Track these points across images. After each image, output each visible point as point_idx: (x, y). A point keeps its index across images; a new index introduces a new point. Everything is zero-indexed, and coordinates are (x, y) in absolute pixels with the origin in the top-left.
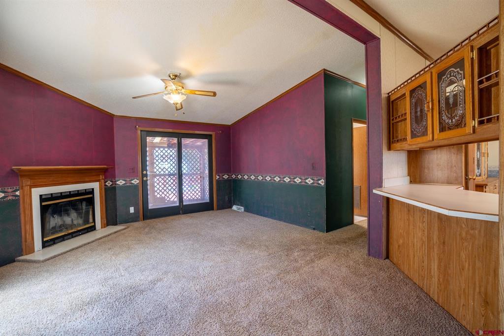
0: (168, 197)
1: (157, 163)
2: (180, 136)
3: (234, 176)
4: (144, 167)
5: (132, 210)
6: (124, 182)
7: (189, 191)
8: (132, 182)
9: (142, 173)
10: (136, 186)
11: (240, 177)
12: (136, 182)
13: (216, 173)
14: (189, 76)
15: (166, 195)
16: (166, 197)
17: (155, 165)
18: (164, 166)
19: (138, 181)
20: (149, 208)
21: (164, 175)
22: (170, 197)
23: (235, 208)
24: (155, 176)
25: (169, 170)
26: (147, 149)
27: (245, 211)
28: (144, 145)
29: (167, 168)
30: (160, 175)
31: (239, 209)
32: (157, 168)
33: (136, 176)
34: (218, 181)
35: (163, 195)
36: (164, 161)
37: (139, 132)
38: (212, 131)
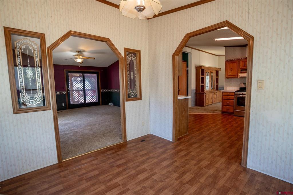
0: (80, 101)
1: (74, 85)
2: (83, 73)
3: (109, 90)
4: (68, 87)
5: (63, 105)
6: (59, 93)
7: (91, 99)
8: (63, 93)
9: (67, 89)
10: (65, 95)
11: (111, 90)
12: (64, 93)
13: (101, 89)
14: (84, 51)
15: (79, 100)
16: (79, 101)
17: (73, 86)
18: (78, 86)
19: (66, 93)
20: (71, 104)
21: (78, 90)
22: (81, 101)
23: (110, 104)
24: (73, 91)
25: (80, 88)
26: (69, 78)
27: (114, 105)
28: (67, 76)
29: (79, 87)
30: (76, 90)
31: (111, 105)
32: (74, 87)
33: (65, 90)
34: (102, 92)
35: (78, 100)
36: (78, 83)
37: (65, 71)
38: (99, 70)
